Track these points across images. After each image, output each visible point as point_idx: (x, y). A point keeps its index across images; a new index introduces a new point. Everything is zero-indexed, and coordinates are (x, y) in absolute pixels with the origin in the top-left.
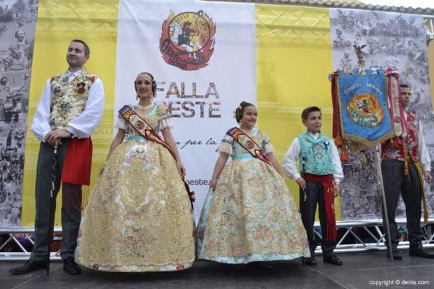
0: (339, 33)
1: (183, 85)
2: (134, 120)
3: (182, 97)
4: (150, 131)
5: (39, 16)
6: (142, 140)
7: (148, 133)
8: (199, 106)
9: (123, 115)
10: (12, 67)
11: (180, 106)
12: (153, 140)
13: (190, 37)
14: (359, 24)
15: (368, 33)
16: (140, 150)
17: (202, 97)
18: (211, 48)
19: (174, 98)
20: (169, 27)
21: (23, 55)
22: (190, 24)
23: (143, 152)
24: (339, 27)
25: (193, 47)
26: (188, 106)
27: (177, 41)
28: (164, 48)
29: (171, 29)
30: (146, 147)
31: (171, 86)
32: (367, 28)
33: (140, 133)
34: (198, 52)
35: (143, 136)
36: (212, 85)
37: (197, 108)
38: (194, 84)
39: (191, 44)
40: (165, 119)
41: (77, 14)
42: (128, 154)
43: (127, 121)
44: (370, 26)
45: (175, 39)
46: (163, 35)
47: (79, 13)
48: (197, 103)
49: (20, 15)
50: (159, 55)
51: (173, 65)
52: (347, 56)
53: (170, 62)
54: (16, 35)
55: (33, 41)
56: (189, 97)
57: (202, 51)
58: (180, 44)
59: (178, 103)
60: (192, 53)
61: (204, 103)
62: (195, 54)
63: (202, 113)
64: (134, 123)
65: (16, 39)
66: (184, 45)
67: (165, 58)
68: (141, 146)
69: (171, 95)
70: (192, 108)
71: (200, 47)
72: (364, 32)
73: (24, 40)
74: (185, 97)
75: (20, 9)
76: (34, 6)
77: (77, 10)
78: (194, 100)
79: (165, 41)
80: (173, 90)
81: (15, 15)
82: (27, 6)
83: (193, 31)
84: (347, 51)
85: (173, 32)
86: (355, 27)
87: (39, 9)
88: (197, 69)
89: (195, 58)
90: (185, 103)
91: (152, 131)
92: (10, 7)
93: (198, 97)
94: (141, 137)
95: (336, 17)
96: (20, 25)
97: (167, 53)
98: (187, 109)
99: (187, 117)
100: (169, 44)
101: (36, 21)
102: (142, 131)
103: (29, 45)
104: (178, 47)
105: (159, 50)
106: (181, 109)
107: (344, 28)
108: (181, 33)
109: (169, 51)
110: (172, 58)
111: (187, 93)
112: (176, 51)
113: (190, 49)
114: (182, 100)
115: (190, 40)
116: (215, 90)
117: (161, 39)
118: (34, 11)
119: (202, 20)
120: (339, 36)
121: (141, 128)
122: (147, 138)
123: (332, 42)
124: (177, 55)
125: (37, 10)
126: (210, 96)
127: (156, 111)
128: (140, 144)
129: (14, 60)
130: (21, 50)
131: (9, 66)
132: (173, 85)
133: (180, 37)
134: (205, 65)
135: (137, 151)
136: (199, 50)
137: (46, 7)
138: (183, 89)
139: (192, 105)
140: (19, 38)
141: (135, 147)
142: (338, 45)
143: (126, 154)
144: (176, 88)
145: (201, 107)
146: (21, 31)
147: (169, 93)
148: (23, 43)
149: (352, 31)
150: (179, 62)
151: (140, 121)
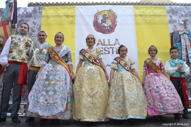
0: (171, 17)
1: (104, 40)
2: (87, 55)
3: (104, 45)
4: (94, 60)
5: (43, 15)
6: (91, 64)
7: (93, 61)
8: (111, 49)
9: (82, 53)
10: (32, 36)
11: (103, 49)
12: (96, 64)
13: (106, 20)
14: (180, 12)
15: (184, 16)
16: (91, 69)
17: (112, 45)
18: (116, 24)
19: (100, 46)
20: (97, 17)
21: (36, 31)
22: (106, 15)
23: (93, 69)
24: (171, 14)
25: (107, 24)
26: (106, 49)
27: (100, 22)
28: (95, 25)
29: (98, 17)
30: (93, 67)
31: (99, 41)
32: (183, 13)
33: (90, 61)
34: (110, 26)
35: (91, 62)
36: (117, 40)
37: (111, 50)
38: (109, 40)
39: (107, 23)
40: (100, 54)
41: (58, 13)
42: (86, 71)
43: (84, 56)
44: (185, 12)
45: (100, 21)
46: (94, 20)
47: (59, 13)
48: (110, 48)
49: (35, 14)
50: (93, 28)
51: (99, 32)
52: (175, 26)
53: (98, 31)
54: (34, 23)
55: (41, 25)
56: (107, 45)
57: (111, 26)
58: (102, 23)
59: (102, 48)
60: (107, 27)
61: (114, 48)
62: (108, 27)
63: (113, 52)
64: (87, 57)
65: (34, 24)
66: (104, 24)
67: (96, 29)
68: (91, 67)
69: (99, 45)
70: (108, 50)
71: (111, 24)
72: (182, 15)
73: (37, 25)
74: (105, 45)
75: (35, 12)
76: (40, 11)
77: (58, 11)
78: (109, 47)
79: (95, 22)
80: (100, 43)
81: (33, 15)
82: (38, 11)
83: (107, 18)
84: (175, 24)
85: (99, 19)
86: (178, 13)
87: (43, 12)
88: (110, 33)
89: (109, 29)
90: (105, 48)
91: (95, 60)
92: (31, 12)
93: (111, 45)
94: (91, 63)
95: (169, 10)
96: (35, 18)
97: (97, 27)
98: (106, 51)
99: (106, 54)
100: (97, 23)
101: (41, 17)
102: (91, 60)
103: (39, 27)
104: (101, 24)
105: (93, 26)
106: (104, 51)
107: (173, 14)
108: (102, 19)
109: (97, 26)
110: (99, 29)
111: (106, 44)
112: (100, 26)
113: (106, 25)
114: (104, 47)
115: (106, 22)
116: (118, 42)
117: (94, 22)
118: (41, 13)
119: (111, 13)
120: (171, 18)
121: (90, 59)
122: (93, 63)
123: (168, 21)
124: (101, 28)
125: (42, 12)
126: (116, 45)
127: (96, 51)
128: (90, 66)
129: (33, 33)
130: (35, 28)
131: (31, 35)
132: (100, 40)
133: (102, 20)
134: (113, 32)
135: (90, 69)
136: (110, 25)
137: (45, 11)
138: (104, 42)
139: (108, 49)
140: (35, 24)
141: (89, 67)
142: (171, 22)
143: (85, 71)
144: (101, 42)
145: (112, 50)
146: (35, 21)
147: (98, 44)
148: (36, 25)
149: (177, 15)
150: (102, 30)
151: (90, 56)
